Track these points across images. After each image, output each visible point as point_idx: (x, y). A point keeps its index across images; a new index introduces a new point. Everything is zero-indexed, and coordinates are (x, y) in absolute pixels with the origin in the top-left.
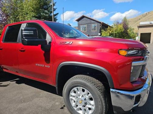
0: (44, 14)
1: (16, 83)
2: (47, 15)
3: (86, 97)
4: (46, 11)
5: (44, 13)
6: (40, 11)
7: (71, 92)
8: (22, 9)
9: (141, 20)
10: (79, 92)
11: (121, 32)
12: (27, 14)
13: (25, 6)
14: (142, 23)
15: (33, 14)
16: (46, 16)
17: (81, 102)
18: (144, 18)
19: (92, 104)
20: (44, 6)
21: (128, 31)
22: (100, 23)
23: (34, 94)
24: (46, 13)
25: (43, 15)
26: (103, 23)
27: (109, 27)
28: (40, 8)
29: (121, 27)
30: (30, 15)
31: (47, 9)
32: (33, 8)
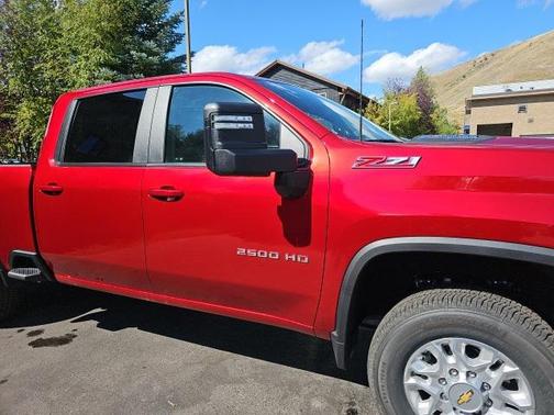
0: (144, 54)
1: (98, 326)
2: (155, 59)
3: (489, 378)
4: (151, 44)
5: (142, 51)
6: (126, 43)
7: (414, 361)
8: (54, 35)
9: (469, 79)
10: (451, 360)
11: (412, 122)
12: (75, 52)
13: (66, 25)
14: (480, 91)
15: (100, 55)
16: (151, 64)
17: (466, 397)
18: (477, 74)
19: (521, 405)
20: (140, 23)
21: (433, 116)
22: (339, 89)
23: (201, 368)
24: (150, 53)
25: (140, 58)
26: (348, 89)
27: (369, 105)
28: (125, 33)
29: (410, 102)
30: (87, 58)
31: (151, 35)
32: (100, 30)
